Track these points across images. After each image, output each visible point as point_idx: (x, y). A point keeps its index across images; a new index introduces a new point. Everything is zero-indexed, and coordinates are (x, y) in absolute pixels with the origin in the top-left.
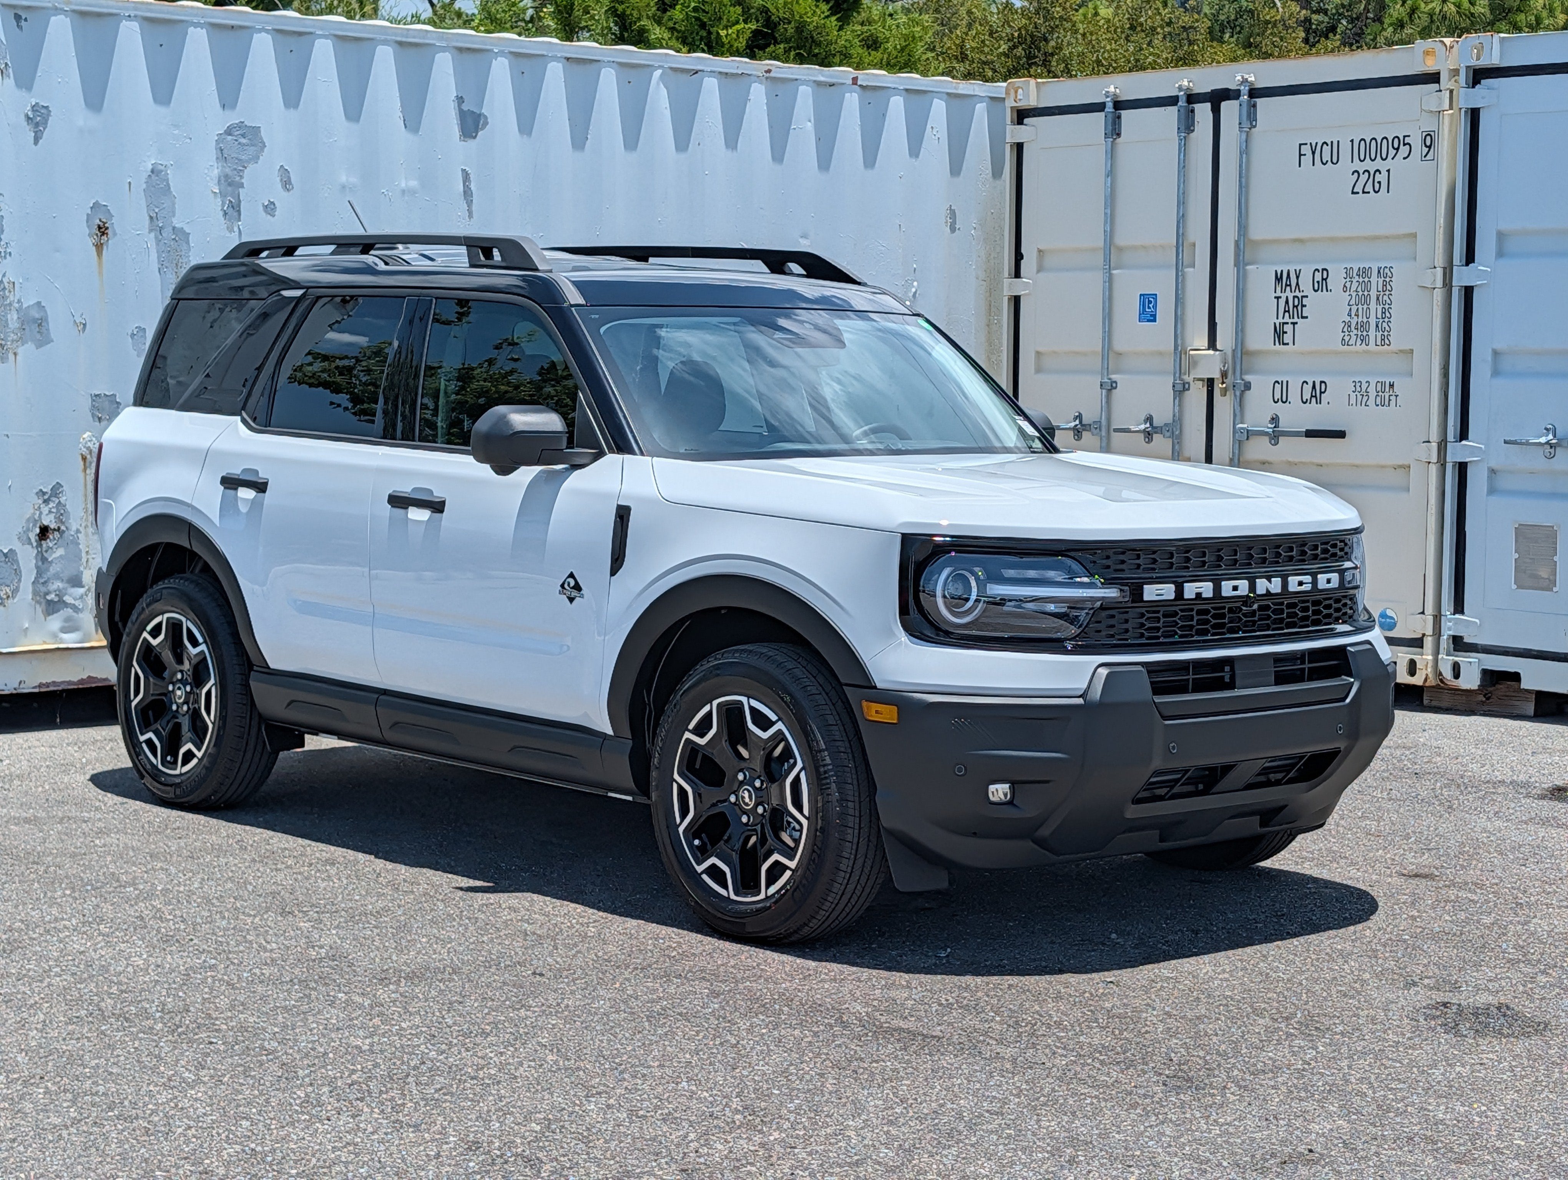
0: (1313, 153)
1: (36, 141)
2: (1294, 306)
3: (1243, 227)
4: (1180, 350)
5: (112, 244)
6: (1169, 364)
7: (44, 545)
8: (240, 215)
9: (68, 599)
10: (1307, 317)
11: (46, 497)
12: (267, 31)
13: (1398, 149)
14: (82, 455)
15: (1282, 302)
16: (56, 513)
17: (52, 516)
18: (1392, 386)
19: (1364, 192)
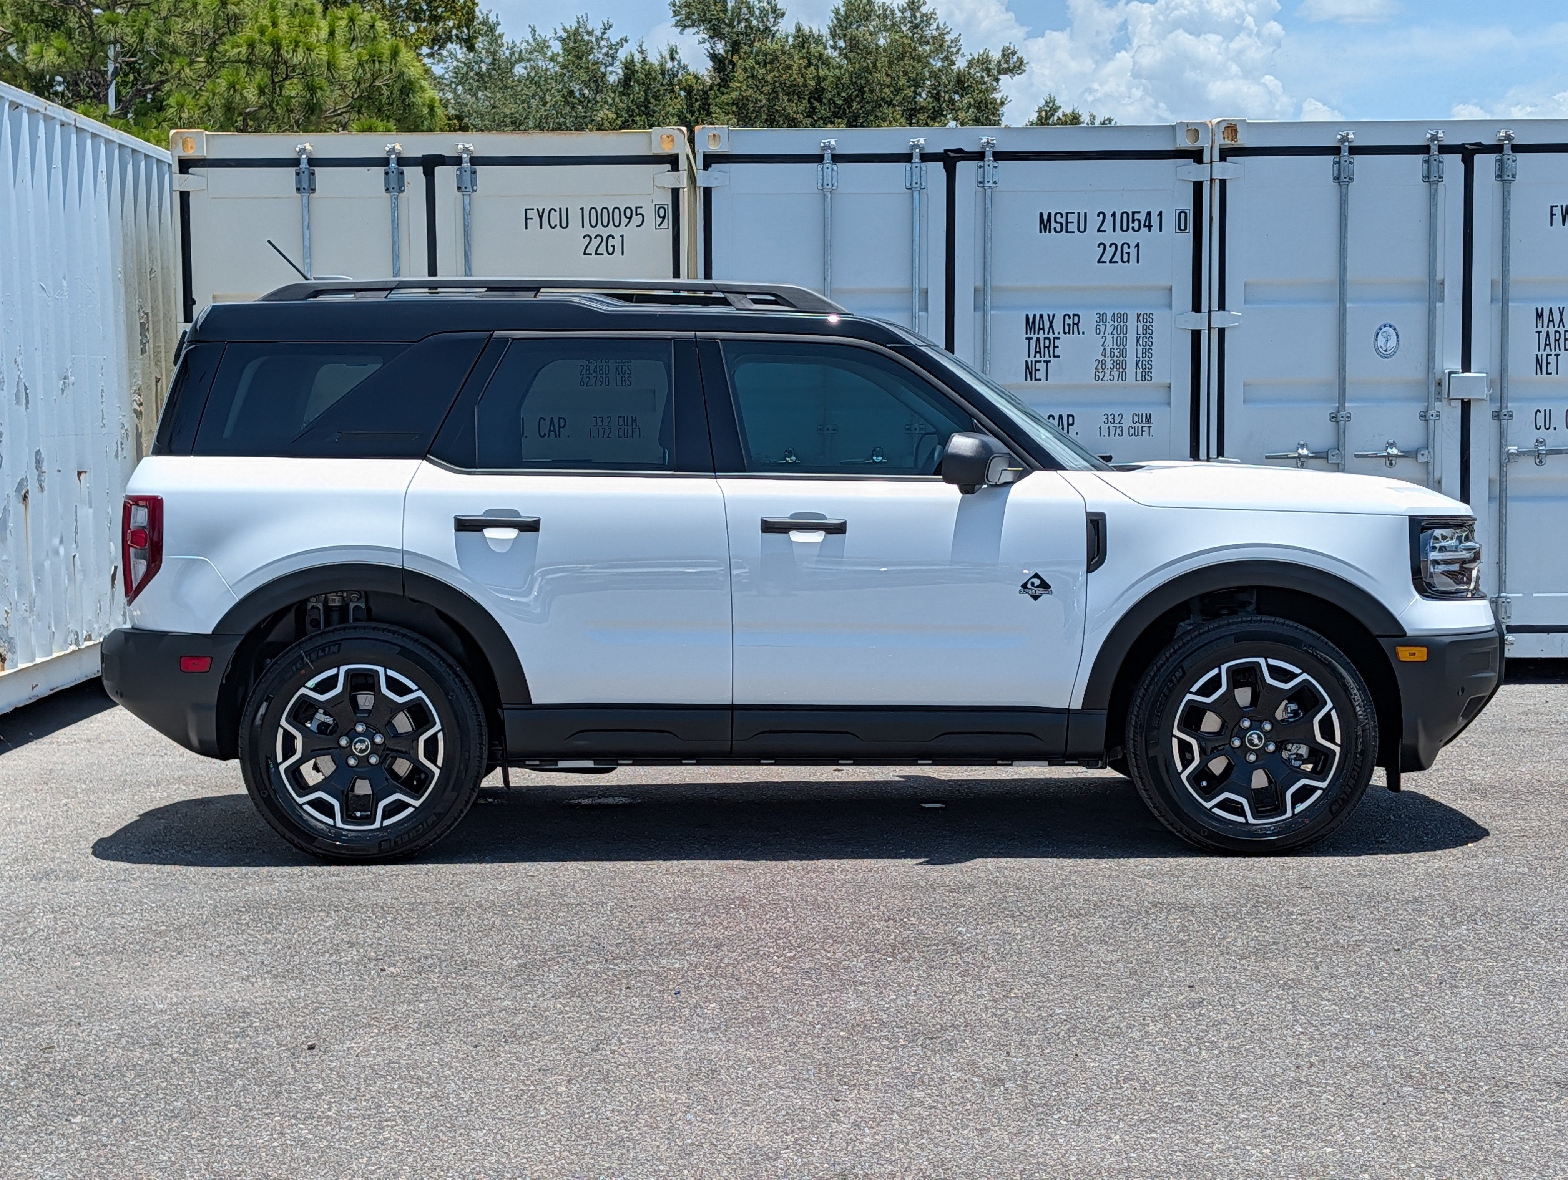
0: (541, 217)
13: (630, 218)
18: (634, 420)
19: (596, 254)
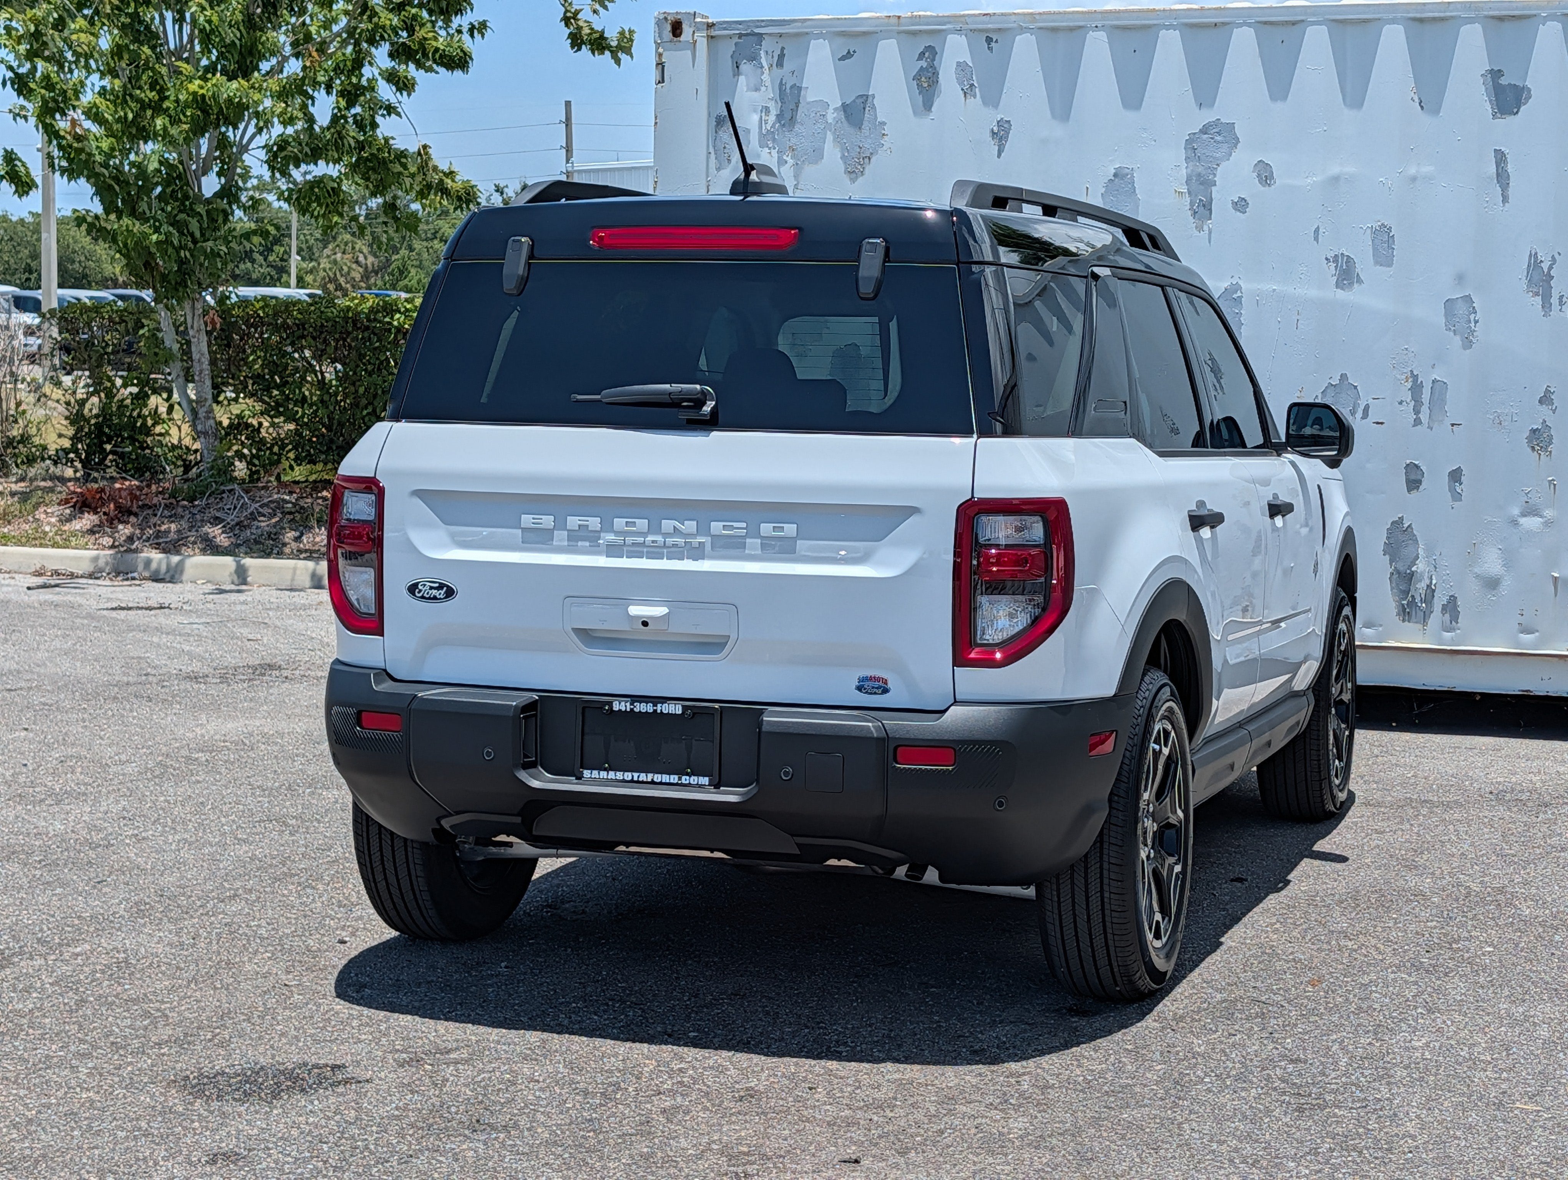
1: (999, 156)
8: (1211, 213)
12: (1249, 25)
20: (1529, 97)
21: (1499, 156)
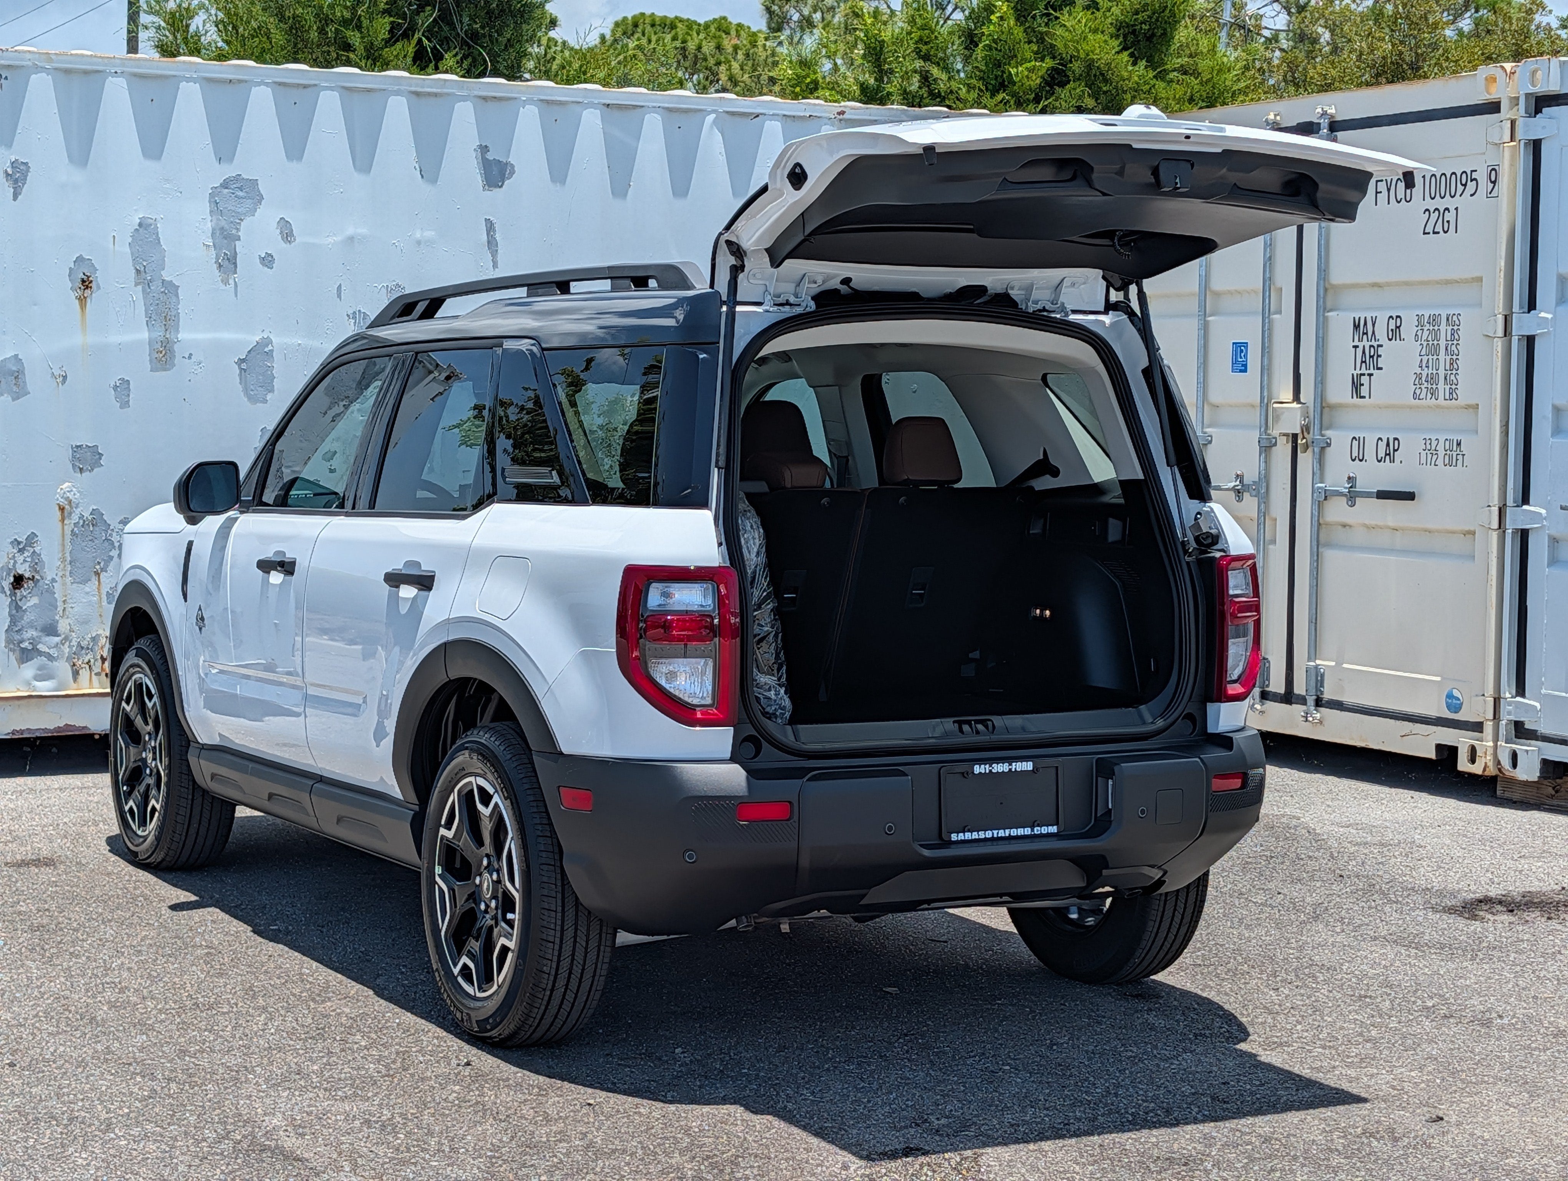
0: (1389, 190)
1: (15, 198)
2: (1370, 357)
3: (1323, 271)
4: (1266, 402)
5: (95, 299)
6: (1256, 417)
7: (18, 594)
8: (236, 267)
9: (41, 647)
10: (1381, 369)
11: (21, 547)
12: (267, 84)
13: (1465, 185)
14: (58, 504)
15: (1359, 351)
16: (31, 562)
17: (27, 564)
18: (1459, 444)
19: (1434, 233)
20: (513, 172)
21: (489, 225)
